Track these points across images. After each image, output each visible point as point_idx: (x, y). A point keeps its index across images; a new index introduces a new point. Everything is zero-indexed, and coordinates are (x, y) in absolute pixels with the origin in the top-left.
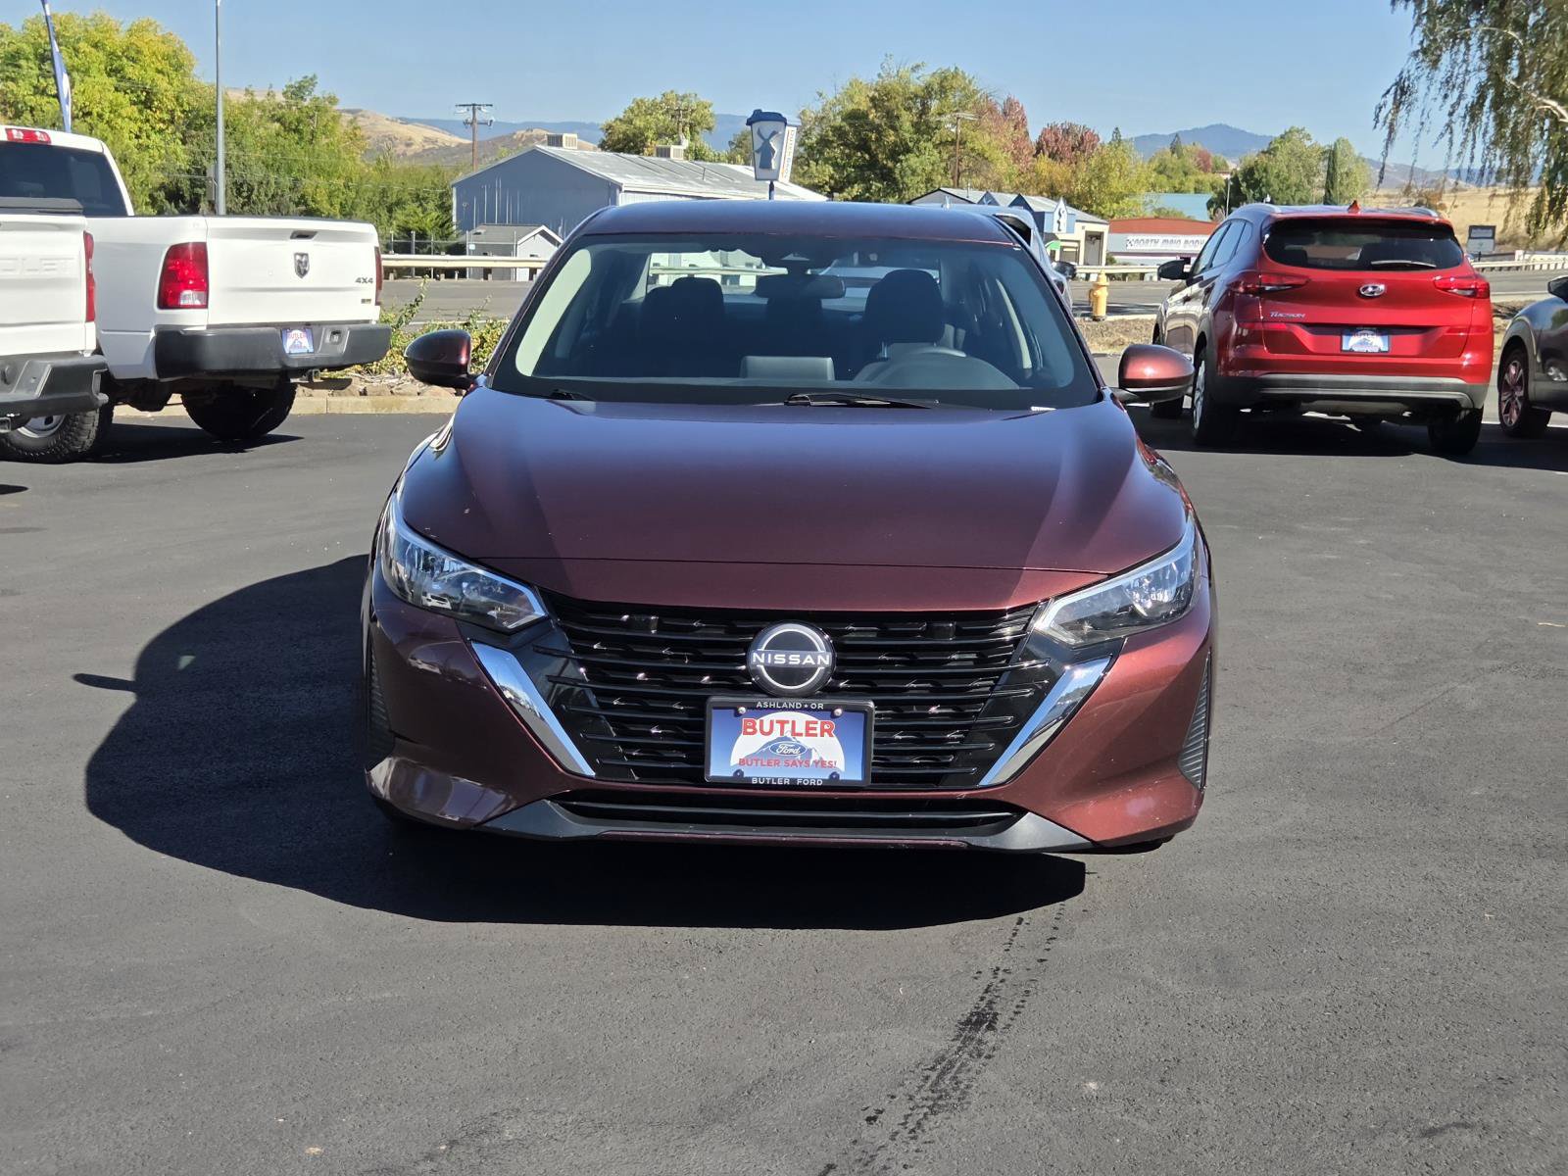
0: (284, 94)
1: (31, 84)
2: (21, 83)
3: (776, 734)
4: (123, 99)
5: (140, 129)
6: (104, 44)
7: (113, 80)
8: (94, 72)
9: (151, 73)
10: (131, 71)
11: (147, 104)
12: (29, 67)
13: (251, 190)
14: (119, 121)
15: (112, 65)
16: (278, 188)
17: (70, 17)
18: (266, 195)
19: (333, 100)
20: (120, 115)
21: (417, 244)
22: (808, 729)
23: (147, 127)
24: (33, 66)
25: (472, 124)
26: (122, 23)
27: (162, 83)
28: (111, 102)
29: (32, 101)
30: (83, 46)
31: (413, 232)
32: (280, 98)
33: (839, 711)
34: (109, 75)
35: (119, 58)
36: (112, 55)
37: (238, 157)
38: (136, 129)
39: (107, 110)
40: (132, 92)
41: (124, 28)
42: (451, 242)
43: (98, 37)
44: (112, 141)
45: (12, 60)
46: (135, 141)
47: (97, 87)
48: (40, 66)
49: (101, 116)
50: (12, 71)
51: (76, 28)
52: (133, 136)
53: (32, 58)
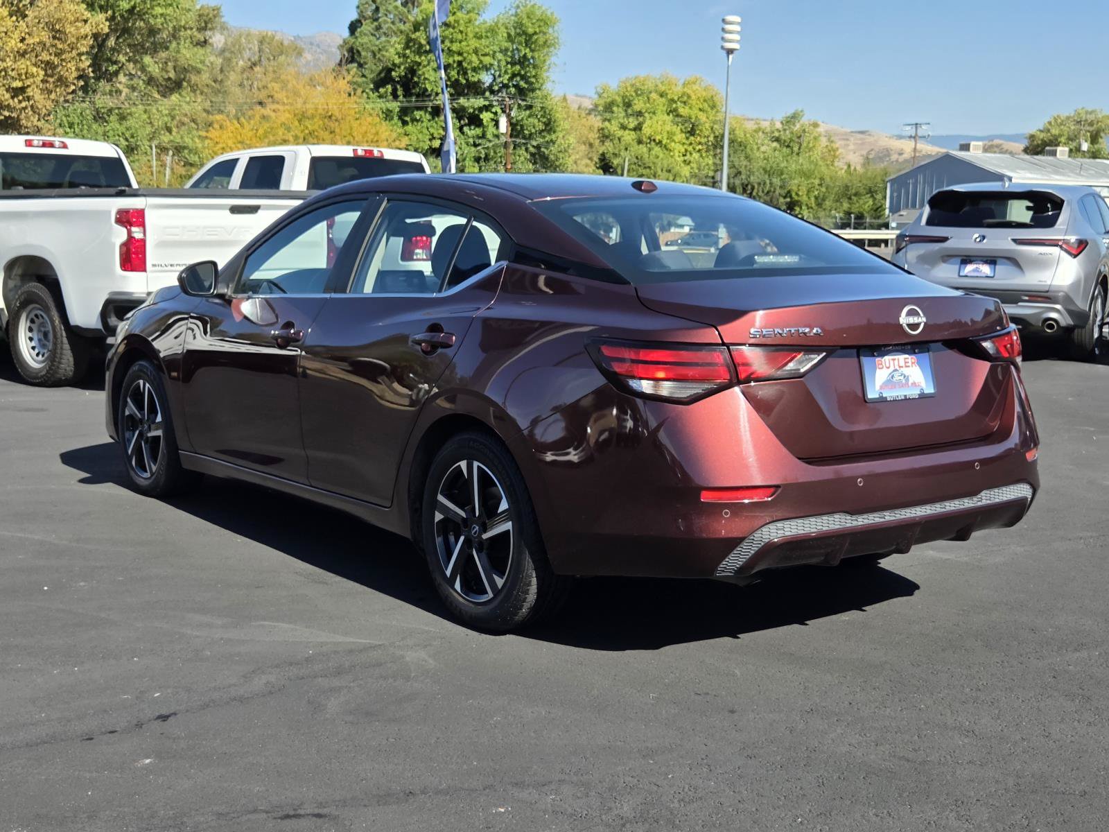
0: (782, 123)
1: (619, 122)
2: (613, 122)
4: (677, 129)
5: (686, 150)
6: (667, 94)
7: (671, 117)
8: (659, 112)
9: (696, 111)
10: (683, 111)
11: (692, 132)
12: (619, 112)
13: (753, 188)
14: (673, 144)
15: (670, 107)
16: (771, 187)
17: (646, 78)
18: (763, 192)
19: (816, 125)
20: (674, 141)
21: (855, 223)
23: (690, 148)
24: (621, 111)
25: (914, 137)
26: (679, 79)
27: (703, 117)
28: (668, 132)
29: (620, 133)
30: (654, 96)
31: (853, 216)
32: (778, 125)
34: (668, 114)
35: (676, 102)
36: (673, 101)
37: (746, 166)
38: (683, 150)
39: (665, 137)
40: (683, 125)
41: (680, 82)
42: (881, 221)
43: (663, 88)
44: (662, 159)
45: (609, 107)
46: (682, 158)
47: (660, 123)
48: (626, 111)
49: (660, 142)
50: (608, 115)
51: (650, 85)
52: (681, 155)
53: (621, 105)
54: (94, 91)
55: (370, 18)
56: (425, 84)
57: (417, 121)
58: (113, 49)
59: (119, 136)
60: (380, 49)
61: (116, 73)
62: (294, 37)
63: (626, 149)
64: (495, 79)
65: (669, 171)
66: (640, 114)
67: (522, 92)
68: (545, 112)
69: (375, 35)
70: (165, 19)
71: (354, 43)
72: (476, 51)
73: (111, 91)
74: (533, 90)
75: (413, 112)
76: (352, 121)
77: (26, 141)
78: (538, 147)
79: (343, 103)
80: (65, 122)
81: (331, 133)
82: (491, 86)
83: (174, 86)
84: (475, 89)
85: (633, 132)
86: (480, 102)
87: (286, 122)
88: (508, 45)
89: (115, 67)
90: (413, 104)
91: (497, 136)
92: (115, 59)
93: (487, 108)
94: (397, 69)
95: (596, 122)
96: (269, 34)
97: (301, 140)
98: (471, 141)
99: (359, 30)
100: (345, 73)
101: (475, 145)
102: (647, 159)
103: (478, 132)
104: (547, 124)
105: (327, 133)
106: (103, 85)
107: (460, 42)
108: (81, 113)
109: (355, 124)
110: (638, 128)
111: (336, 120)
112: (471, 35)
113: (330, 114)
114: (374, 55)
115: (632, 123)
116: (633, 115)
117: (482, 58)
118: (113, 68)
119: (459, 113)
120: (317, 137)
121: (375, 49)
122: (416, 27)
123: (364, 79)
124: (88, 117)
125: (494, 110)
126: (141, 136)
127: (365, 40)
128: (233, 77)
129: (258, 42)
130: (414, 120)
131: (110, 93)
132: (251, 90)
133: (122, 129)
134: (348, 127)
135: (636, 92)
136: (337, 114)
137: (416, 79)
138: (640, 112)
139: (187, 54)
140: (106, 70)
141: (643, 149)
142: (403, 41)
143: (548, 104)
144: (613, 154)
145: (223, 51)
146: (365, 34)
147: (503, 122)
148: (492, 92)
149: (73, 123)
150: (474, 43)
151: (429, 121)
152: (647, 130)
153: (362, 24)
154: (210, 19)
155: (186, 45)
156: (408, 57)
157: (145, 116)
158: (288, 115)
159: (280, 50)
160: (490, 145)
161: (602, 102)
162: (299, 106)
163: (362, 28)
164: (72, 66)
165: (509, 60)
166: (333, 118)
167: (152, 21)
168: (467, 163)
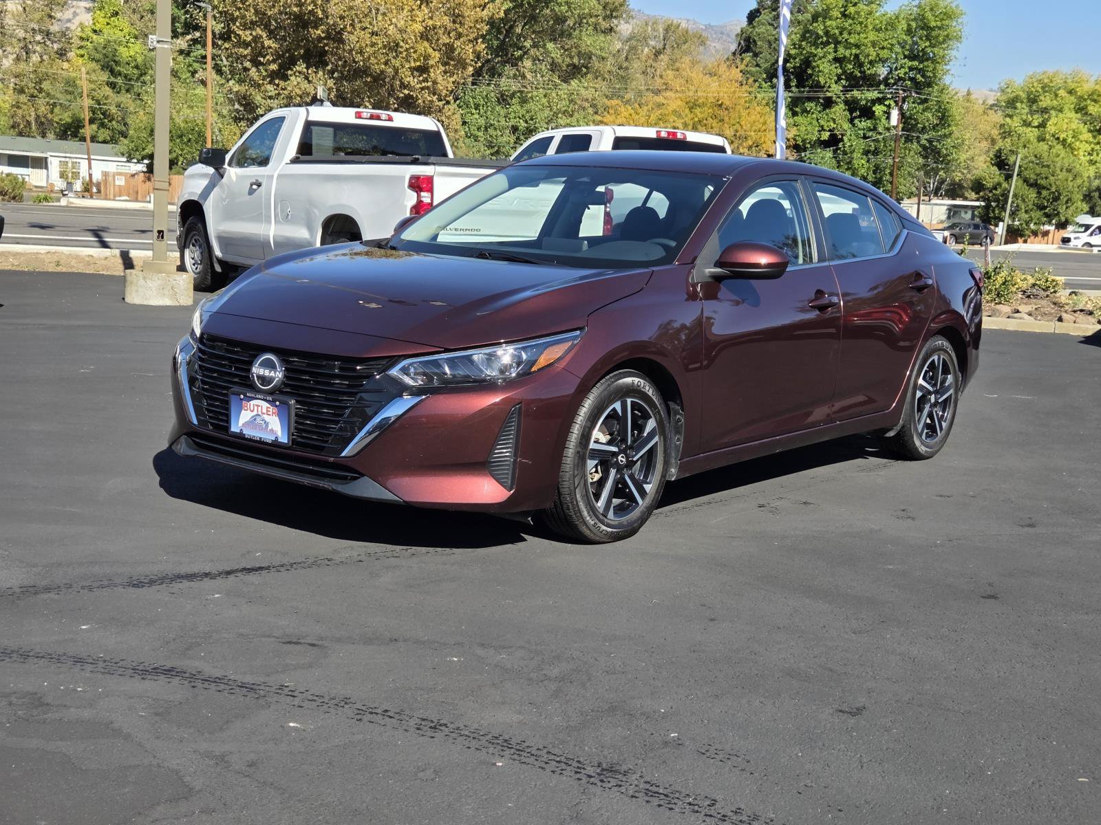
1: (1021, 119)
2: (1015, 118)
3: (255, 413)
4: (1084, 129)
5: (1093, 150)
6: (1076, 91)
7: (1079, 115)
8: (1066, 108)
10: (1092, 109)
12: (1023, 108)
14: (1078, 143)
15: (1079, 105)
17: (1055, 74)
20: (1079, 140)
22: (267, 411)
24: (1025, 107)
26: (1092, 76)
28: (1074, 131)
29: (1022, 130)
30: (1062, 93)
33: (278, 403)
34: (1076, 112)
35: (1085, 100)
36: (1081, 98)
38: (1089, 149)
39: (1070, 136)
40: (1091, 124)
41: (1093, 79)
43: (1073, 86)
44: (1063, 158)
45: (1012, 103)
46: (1088, 158)
47: (1066, 120)
48: (1030, 106)
49: (1065, 140)
50: (1009, 111)
51: (1058, 81)
52: (1086, 154)
53: (1025, 101)
54: (500, 75)
55: (769, 7)
56: (818, 76)
57: (808, 112)
58: (519, 36)
59: (520, 118)
60: (776, 39)
61: (521, 58)
62: (706, 26)
63: (1025, 146)
64: (891, 72)
65: (1069, 171)
66: (1045, 111)
67: (918, 86)
68: (940, 107)
69: (772, 25)
70: (569, 7)
71: (751, 32)
72: (874, 44)
73: (515, 75)
74: (929, 85)
75: (804, 103)
76: (742, 110)
77: (356, 113)
78: (930, 141)
79: (735, 92)
80: (472, 102)
81: (720, 121)
82: (886, 79)
83: (573, 72)
84: (870, 82)
85: (1037, 130)
86: (873, 94)
87: (678, 110)
88: (908, 38)
89: (520, 52)
90: (805, 94)
91: (888, 129)
92: (521, 45)
93: (880, 101)
94: (792, 60)
95: (997, 117)
96: (675, 22)
97: (690, 127)
98: (861, 132)
99: (757, 19)
100: (738, 61)
101: (865, 137)
102: (1046, 158)
103: (869, 125)
104: (941, 119)
105: (715, 121)
106: (509, 70)
107: (859, 34)
108: (487, 96)
109: (744, 113)
110: (1042, 125)
111: (726, 109)
112: (871, 27)
113: (720, 102)
114: (770, 44)
115: (1037, 120)
116: (1038, 111)
117: (879, 52)
118: (518, 53)
119: (852, 105)
120: (705, 125)
121: (771, 38)
122: (815, 18)
123: (757, 68)
124: (493, 100)
125: (887, 103)
126: (539, 118)
127: (762, 29)
128: (636, 65)
129: (664, 30)
130: (805, 111)
131: (515, 76)
132: (653, 78)
133: (522, 112)
134: (737, 115)
135: (1043, 88)
136: (727, 103)
137: (810, 71)
138: (1045, 108)
139: (589, 40)
140: (512, 55)
141: (1043, 147)
142: (801, 32)
143: (945, 98)
144: (1010, 151)
145: (629, 39)
146: (763, 24)
147: (895, 114)
148: (887, 85)
149: (479, 105)
150: (872, 36)
151: (820, 112)
152: (1051, 128)
153: (761, 13)
154: (616, 7)
155: (588, 32)
156: (804, 49)
157: (544, 100)
158: (679, 103)
159: (685, 37)
160: (880, 137)
161: (1004, 98)
162: (691, 94)
163: (760, 18)
164: (470, 49)
165: (907, 53)
166: (724, 106)
167: (557, 9)
168: (855, 155)
